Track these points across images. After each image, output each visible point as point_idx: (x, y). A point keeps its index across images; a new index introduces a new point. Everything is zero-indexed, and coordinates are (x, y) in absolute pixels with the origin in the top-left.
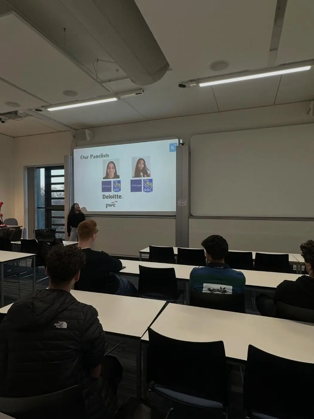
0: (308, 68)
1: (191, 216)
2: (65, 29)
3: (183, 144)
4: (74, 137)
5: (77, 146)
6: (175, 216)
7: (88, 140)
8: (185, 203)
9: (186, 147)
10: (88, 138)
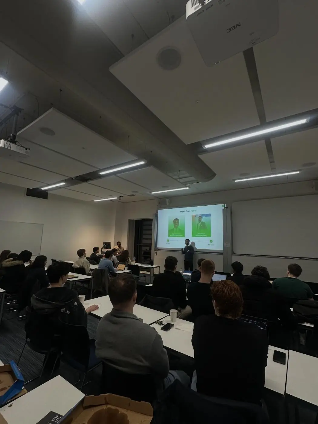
0: (298, 172)
1: (233, 253)
2: (167, 162)
3: (227, 208)
4: (159, 203)
5: (160, 208)
6: (223, 253)
7: (168, 205)
8: (229, 245)
9: (229, 210)
10: (168, 203)
